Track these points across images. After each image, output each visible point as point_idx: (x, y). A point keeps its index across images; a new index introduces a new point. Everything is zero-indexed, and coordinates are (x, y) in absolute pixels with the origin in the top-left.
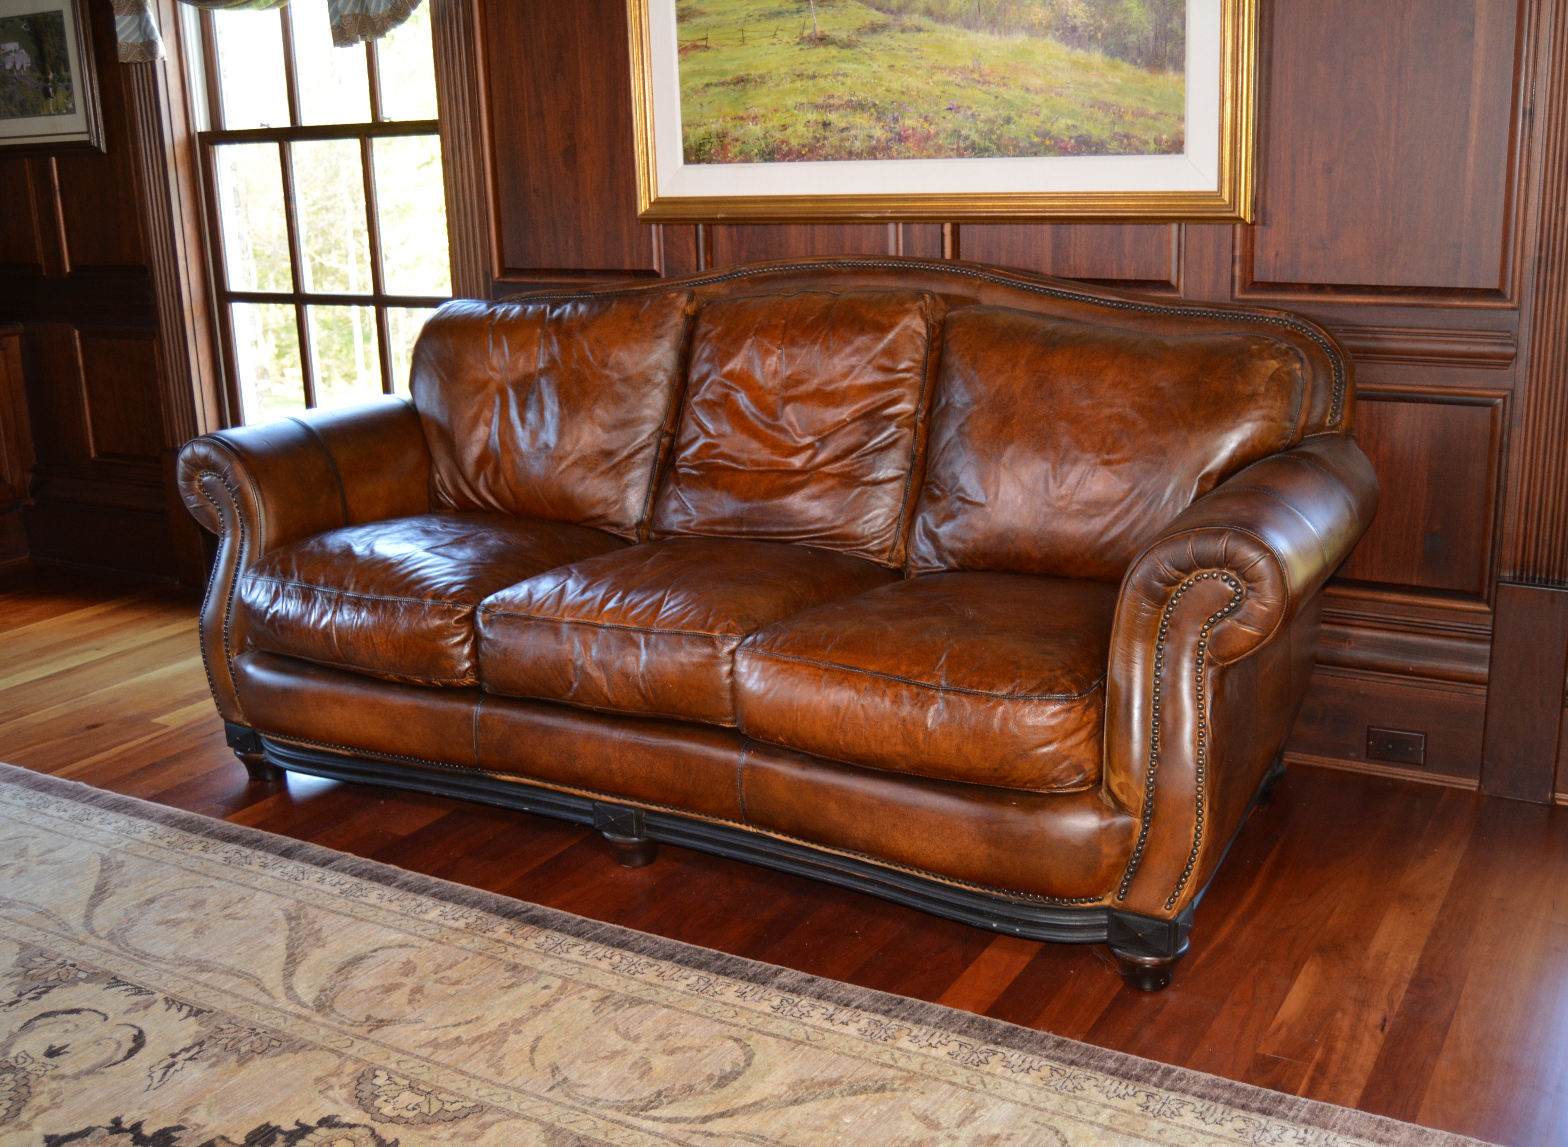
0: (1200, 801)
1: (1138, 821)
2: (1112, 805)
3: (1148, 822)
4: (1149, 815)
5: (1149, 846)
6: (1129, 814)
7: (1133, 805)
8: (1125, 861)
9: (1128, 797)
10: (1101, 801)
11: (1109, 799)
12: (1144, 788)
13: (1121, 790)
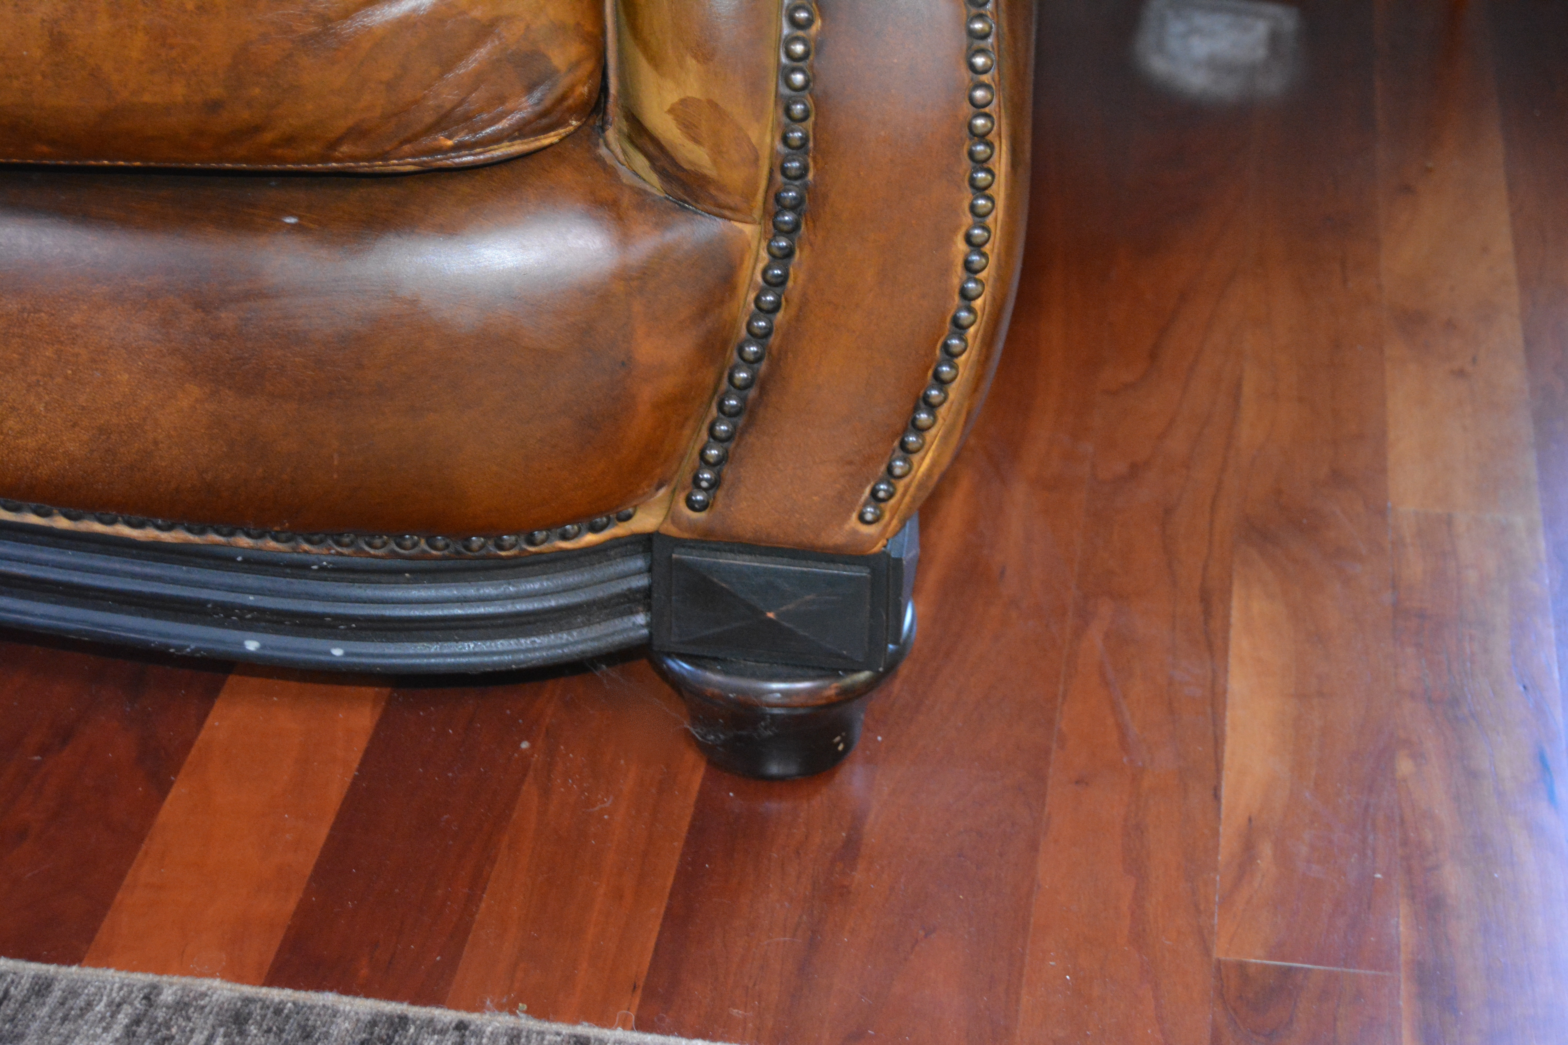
0: (982, 137)
1: (749, 230)
2: (653, 183)
3: (792, 231)
4: (795, 207)
5: (798, 318)
6: (722, 211)
7: (735, 177)
8: (708, 376)
9: (717, 152)
10: (610, 172)
11: (640, 162)
12: (772, 113)
13: (689, 128)
